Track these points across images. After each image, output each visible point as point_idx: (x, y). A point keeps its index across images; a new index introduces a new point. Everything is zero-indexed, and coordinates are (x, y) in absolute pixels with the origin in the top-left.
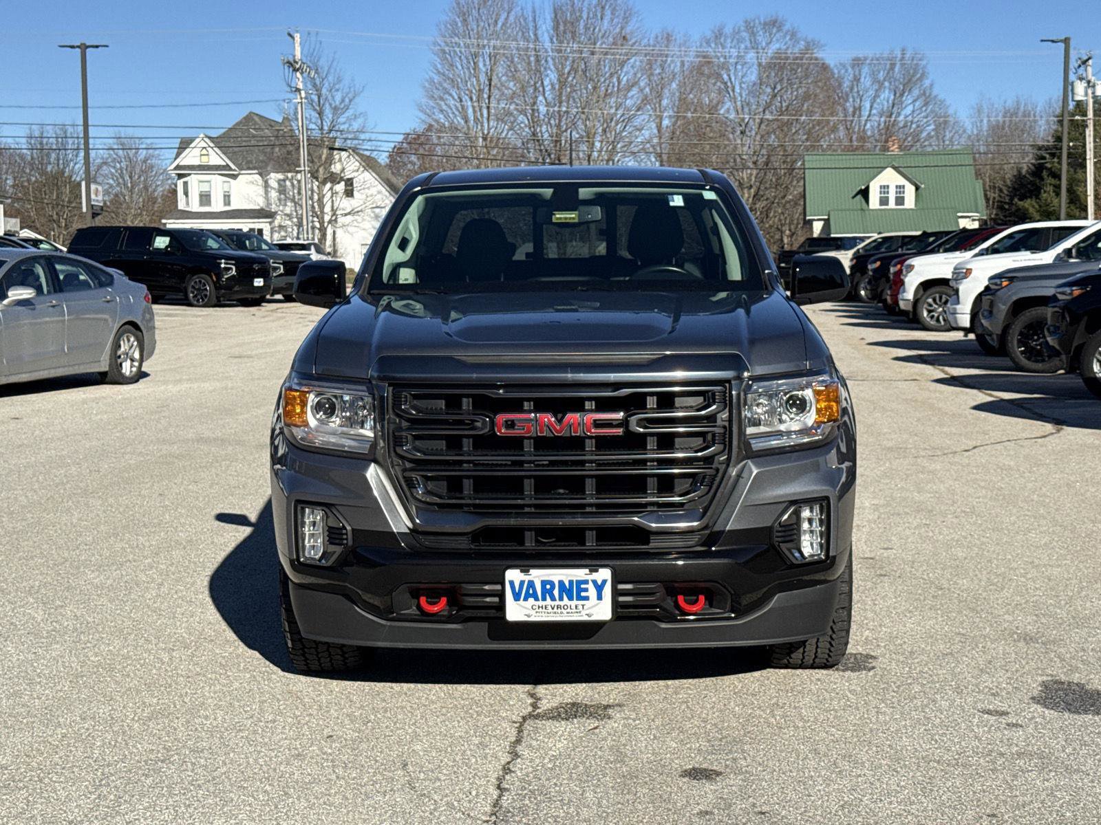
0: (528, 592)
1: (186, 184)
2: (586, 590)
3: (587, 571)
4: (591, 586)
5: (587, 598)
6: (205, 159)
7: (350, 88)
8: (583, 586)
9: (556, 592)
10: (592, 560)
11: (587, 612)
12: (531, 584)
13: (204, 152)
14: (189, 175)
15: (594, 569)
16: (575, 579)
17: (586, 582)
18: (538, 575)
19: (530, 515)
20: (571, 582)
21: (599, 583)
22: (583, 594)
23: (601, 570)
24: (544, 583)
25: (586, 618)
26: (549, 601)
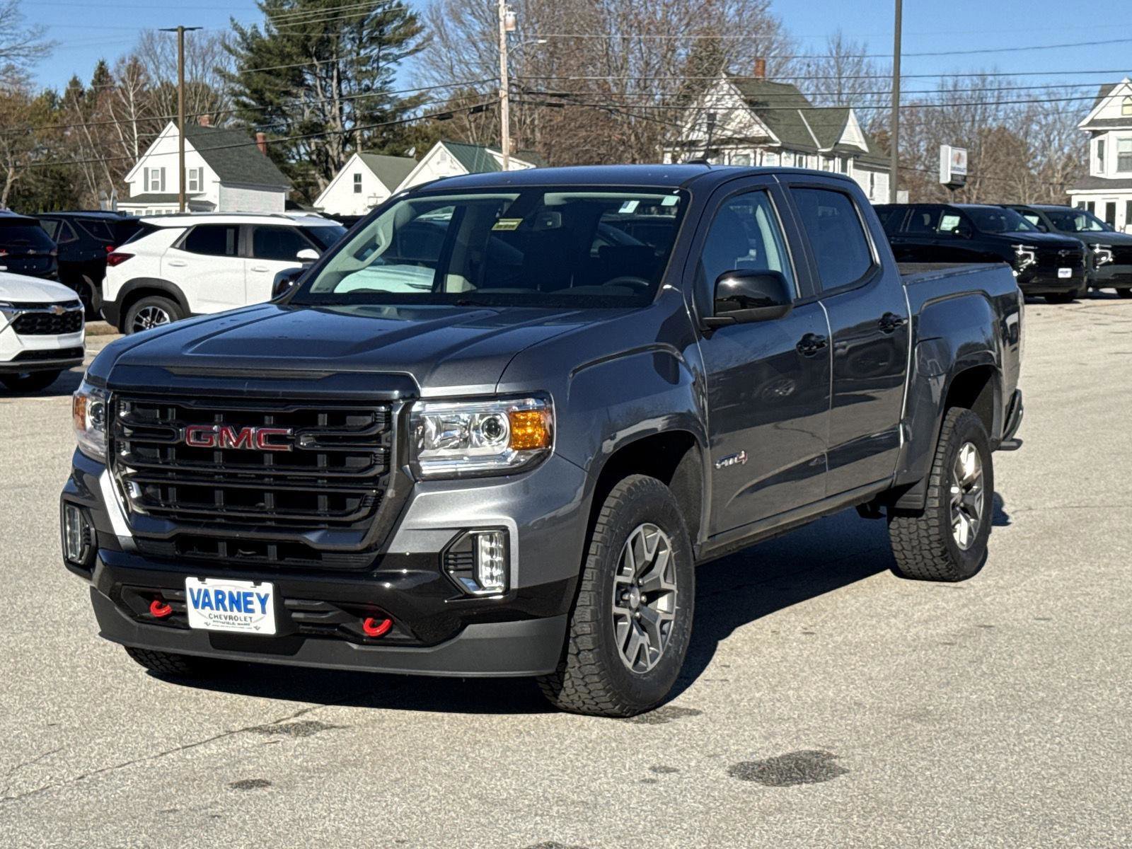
0: (203, 601)
1: (1101, 143)
2: (251, 603)
3: (251, 583)
4: (255, 599)
5: (252, 611)
6: (1128, 110)
8: (249, 599)
9: (227, 602)
10: (255, 573)
11: (255, 625)
12: (207, 594)
13: (1128, 101)
14: (1106, 131)
15: (258, 582)
16: (242, 591)
17: (251, 595)
18: (212, 584)
19: (221, 526)
20: (239, 593)
21: (263, 597)
22: (250, 607)
23: (263, 584)
24: (217, 593)
25: (254, 631)
26: (221, 612)
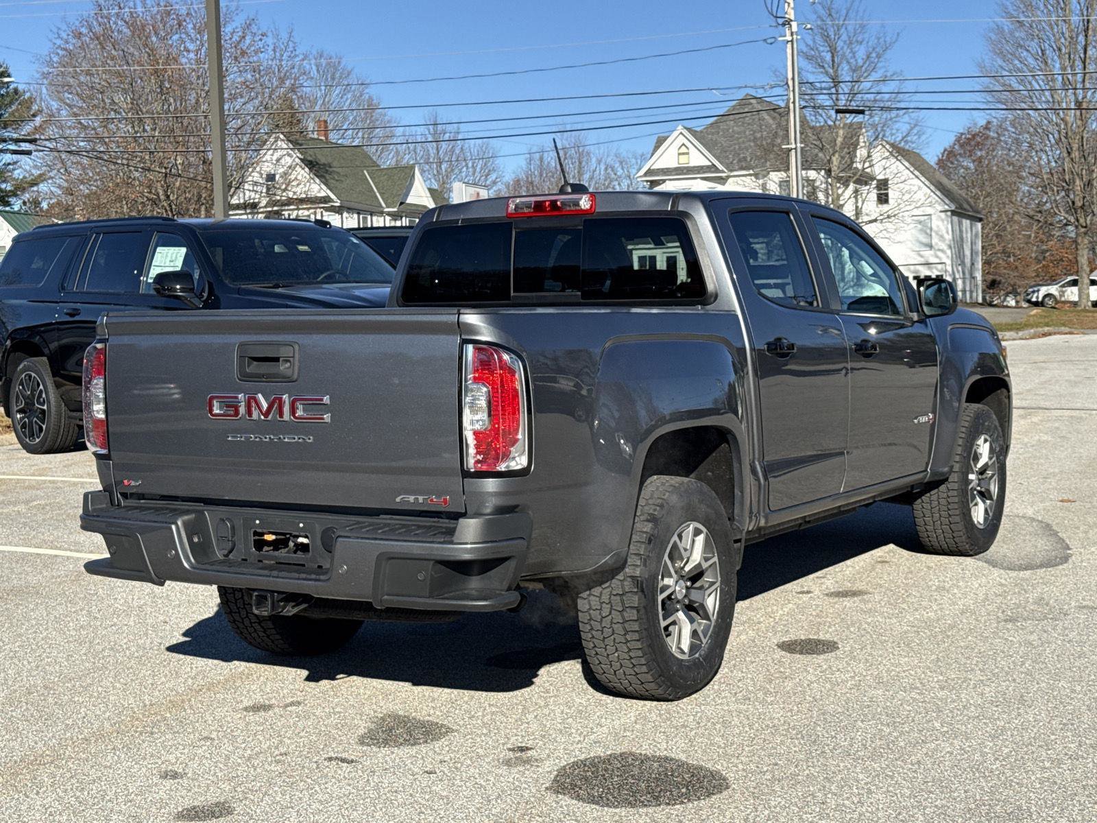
6: (683, 159)
7: (879, 39)
13: (684, 150)
14: (664, 181)
